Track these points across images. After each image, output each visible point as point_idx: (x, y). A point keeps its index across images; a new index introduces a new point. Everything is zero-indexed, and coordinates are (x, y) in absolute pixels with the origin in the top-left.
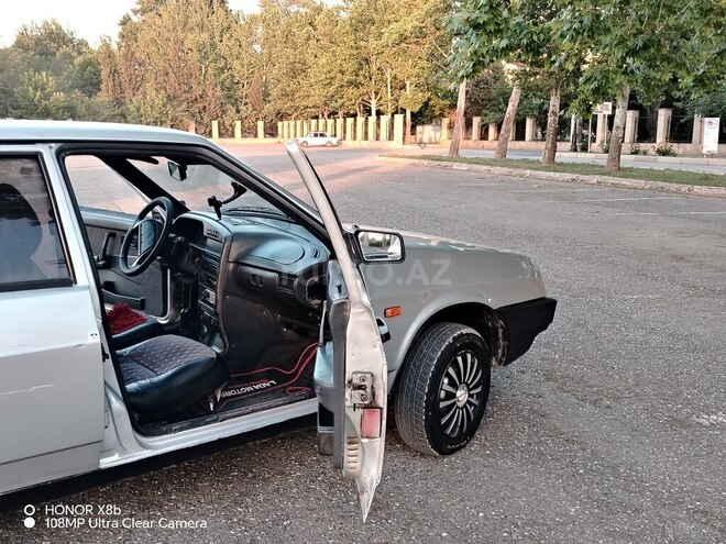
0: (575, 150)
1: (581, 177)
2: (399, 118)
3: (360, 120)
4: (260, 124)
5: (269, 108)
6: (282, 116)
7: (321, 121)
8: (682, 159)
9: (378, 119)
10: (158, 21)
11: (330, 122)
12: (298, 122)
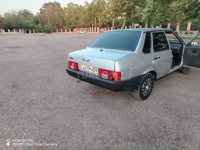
2: (98, 27)
3: (90, 28)
4: (70, 29)
5: (72, 26)
6: (74, 28)
7: (82, 28)
9: (94, 28)
10: (48, 9)
11: (84, 28)
12: (77, 29)
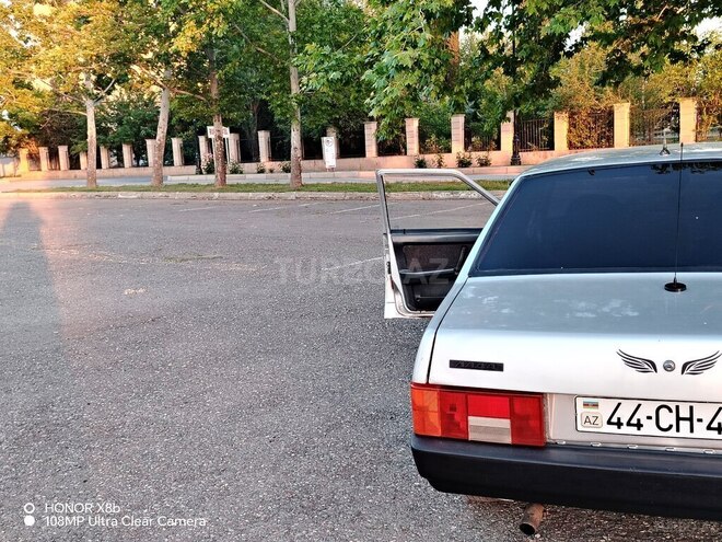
0: (201, 173)
1: (277, 195)
8: (311, 173)
